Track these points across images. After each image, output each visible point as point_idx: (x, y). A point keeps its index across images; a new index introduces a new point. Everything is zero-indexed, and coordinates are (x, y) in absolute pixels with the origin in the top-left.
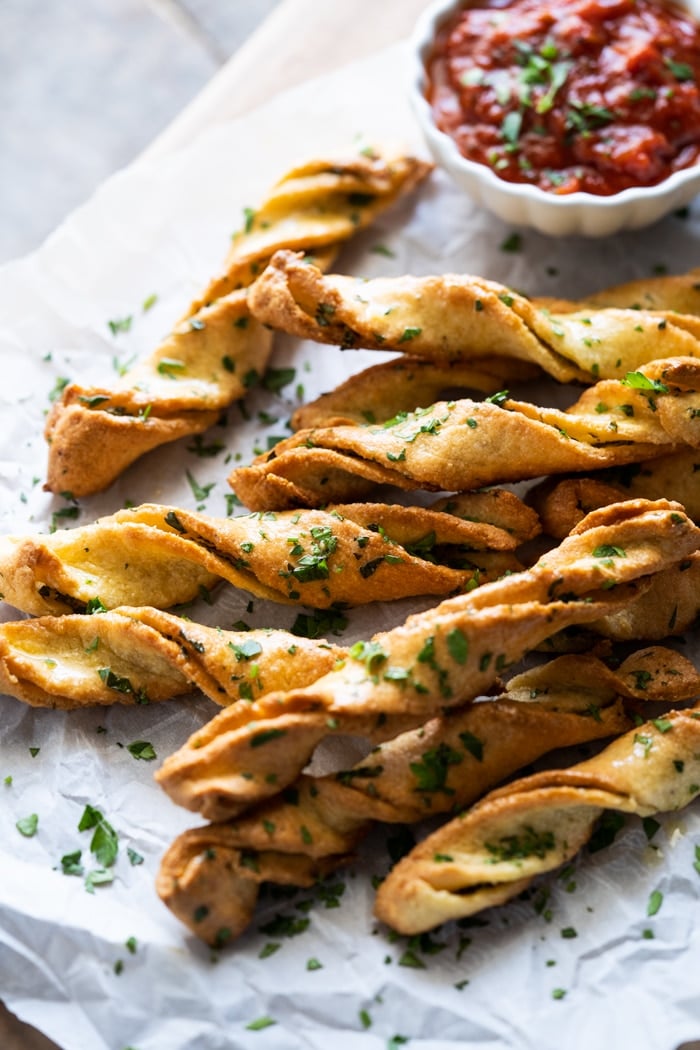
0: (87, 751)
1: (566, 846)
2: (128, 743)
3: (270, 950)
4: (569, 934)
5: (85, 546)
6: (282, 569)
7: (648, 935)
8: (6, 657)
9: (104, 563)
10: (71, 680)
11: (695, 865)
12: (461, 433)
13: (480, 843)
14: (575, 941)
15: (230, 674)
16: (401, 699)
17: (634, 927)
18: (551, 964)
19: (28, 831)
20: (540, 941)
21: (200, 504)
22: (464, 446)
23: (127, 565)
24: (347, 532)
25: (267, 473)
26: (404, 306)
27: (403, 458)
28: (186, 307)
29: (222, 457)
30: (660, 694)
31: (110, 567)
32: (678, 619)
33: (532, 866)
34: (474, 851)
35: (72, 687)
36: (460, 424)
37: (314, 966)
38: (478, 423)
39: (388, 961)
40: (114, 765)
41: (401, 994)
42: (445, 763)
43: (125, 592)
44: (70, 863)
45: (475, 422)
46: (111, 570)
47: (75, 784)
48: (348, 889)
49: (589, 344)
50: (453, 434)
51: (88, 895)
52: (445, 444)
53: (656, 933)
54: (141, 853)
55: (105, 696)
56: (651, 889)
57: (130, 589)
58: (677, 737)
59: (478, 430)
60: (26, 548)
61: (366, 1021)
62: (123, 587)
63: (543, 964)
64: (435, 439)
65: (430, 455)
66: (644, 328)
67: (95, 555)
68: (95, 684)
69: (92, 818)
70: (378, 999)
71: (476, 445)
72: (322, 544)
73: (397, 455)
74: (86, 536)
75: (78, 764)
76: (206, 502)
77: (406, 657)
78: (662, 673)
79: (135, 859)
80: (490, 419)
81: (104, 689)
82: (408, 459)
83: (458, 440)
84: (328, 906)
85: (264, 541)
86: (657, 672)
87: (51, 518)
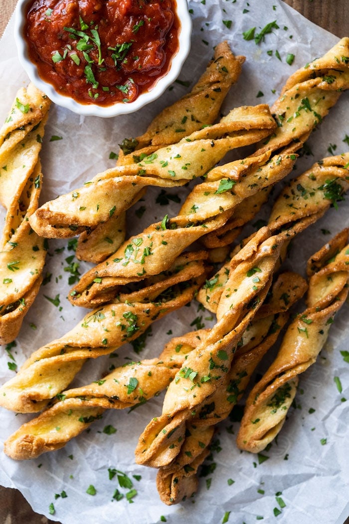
0: (91, 446)
1: (294, 383)
2: (102, 430)
3: (209, 482)
4: (312, 411)
5: (39, 374)
6: (122, 338)
7: (344, 400)
8: (45, 444)
9: (50, 375)
10: (72, 431)
11: (344, 360)
12: (163, 249)
13: (265, 406)
14: (315, 413)
15: (132, 398)
16: (213, 386)
17: (336, 401)
18: (313, 430)
19: (94, 493)
20: (303, 420)
21: (59, 307)
22: (166, 253)
23: (59, 370)
24: (139, 310)
25: (90, 301)
26: (102, 201)
27: (144, 272)
28: (3, 238)
29: (53, 280)
30: (295, 300)
31: (53, 374)
32: (282, 258)
33: (288, 403)
34: (264, 411)
35: (74, 434)
36: (159, 245)
37: (231, 482)
38: (167, 242)
39: (255, 465)
40: (102, 442)
41: (269, 477)
42: (235, 386)
43: (65, 379)
44: (117, 497)
45: (166, 242)
46: (54, 375)
47: (97, 463)
48: (221, 440)
49: (186, 168)
50: (159, 251)
51: (132, 504)
52: (158, 257)
53: (346, 398)
54: (138, 474)
55: (87, 426)
56: (332, 377)
57: (66, 377)
58: (315, 323)
59: (169, 245)
60: (23, 399)
61: (262, 492)
62: (63, 378)
63: (310, 431)
64: (153, 257)
65: (154, 264)
66: (205, 148)
67: (45, 374)
68: (81, 426)
69: (112, 473)
70: (262, 484)
71: (171, 250)
72: (132, 320)
73: (141, 272)
74: (37, 370)
75: (91, 454)
76: (61, 305)
77: (205, 370)
78: (291, 291)
79: (138, 478)
80: (171, 238)
81: (85, 425)
82: (147, 271)
83: (163, 253)
84: (218, 452)
85: (109, 334)
86: (289, 291)
87: (6, 351)
